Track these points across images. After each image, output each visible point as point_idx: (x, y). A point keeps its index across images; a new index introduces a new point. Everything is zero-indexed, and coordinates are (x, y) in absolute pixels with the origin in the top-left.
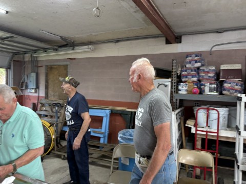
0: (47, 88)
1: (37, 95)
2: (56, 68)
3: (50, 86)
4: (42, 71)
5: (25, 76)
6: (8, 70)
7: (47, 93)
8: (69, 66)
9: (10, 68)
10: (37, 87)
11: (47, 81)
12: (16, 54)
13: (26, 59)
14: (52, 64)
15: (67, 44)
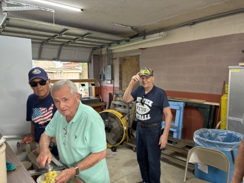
0: (121, 79)
1: (112, 85)
2: (129, 59)
3: (123, 77)
4: (117, 63)
5: (103, 68)
6: (90, 64)
7: (121, 84)
8: (140, 57)
9: (90, 62)
10: (113, 79)
11: (121, 73)
12: (95, 49)
13: (104, 53)
14: (125, 55)
15: (139, 34)
